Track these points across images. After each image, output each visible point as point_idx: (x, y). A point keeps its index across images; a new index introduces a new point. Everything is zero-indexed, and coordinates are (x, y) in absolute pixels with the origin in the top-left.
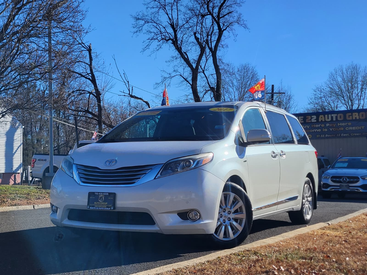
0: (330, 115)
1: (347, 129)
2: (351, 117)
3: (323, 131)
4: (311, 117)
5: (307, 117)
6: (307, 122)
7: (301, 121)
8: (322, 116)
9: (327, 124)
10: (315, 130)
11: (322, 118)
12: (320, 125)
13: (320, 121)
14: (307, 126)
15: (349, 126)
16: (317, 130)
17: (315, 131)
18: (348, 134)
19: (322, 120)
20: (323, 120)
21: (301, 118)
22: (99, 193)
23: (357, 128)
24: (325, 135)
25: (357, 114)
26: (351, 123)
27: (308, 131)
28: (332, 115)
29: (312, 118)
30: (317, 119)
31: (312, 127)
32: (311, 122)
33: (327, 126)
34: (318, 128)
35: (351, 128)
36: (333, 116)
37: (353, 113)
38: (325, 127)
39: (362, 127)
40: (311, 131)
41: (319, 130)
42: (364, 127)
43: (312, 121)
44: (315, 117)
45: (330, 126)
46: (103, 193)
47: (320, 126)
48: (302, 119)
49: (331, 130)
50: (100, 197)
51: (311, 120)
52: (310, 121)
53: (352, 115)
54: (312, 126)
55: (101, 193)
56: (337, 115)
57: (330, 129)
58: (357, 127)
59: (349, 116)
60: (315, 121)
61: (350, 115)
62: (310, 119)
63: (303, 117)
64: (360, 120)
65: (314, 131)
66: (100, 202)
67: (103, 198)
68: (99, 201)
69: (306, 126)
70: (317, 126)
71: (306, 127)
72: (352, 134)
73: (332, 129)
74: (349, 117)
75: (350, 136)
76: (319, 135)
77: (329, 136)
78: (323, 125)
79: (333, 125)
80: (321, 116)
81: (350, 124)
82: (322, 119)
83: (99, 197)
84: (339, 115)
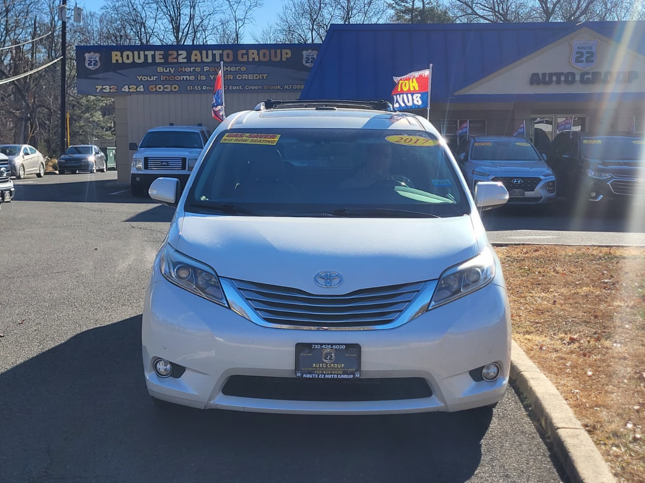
0: (211, 51)
1: (239, 77)
2: (245, 57)
3: (199, 79)
4: (178, 53)
5: (170, 52)
6: (169, 61)
7: (160, 59)
8: (197, 52)
9: (205, 68)
10: (185, 77)
11: (196, 55)
12: (194, 68)
13: (193, 60)
14: (171, 69)
15: (243, 73)
16: (188, 77)
17: (185, 79)
18: (241, 87)
19: (196, 60)
20: (199, 60)
21: (160, 55)
22: (321, 344)
23: (255, 77)
24: (202, 88)
25: (255, 52)
26: (245, 68)
27: (172, 78)
28: (214, 51)
29: (179, 55)
30: (188, 57)
31: (179, 71)
32: (178, 63)
33: (205, 71)
34: (190, 74)
35: (245, 77)
36: (215, 54)
37: (249, 51)
38: (202, 73)
39: (263, 75)
40: (178, 78)
41: (192, 78)
42: (267, 75)
43: (179, 61)
44: (184, 53)
45: (210, 70)
46: (332, 345)
47: (193, 70)
48: (161, 57)
49: (212, 79)
50: (324, 353)
51: (177, 58)
52: (175, 61)
53: (247, 54)
54: (180, 69)
55: (328, 344)
56: (223, 52)
57: (210, 76)
58: (255, 75)
59: (243, 55)
60: (185, 60)
61: (245, 54)
62: (176, 56)
63: (162, 52)
64: (260, 63)
65: (183, 78)
66: (327, 364)
67: (333, 355)
68: (324, 360)
69: (168, 69)
70: (188, 70)
71: (168, 71)
72: (247, 87)
73: (214, 76)
74: (242, 57)
75: (243, 91)
76: (191, 87)
77: (208, 88)
78: (198, 69)
79: (215, 70)
80: (194, 52)
81: (243, 69)
82: (196, 58)
83: (322, 353)
84: (225, 52)
